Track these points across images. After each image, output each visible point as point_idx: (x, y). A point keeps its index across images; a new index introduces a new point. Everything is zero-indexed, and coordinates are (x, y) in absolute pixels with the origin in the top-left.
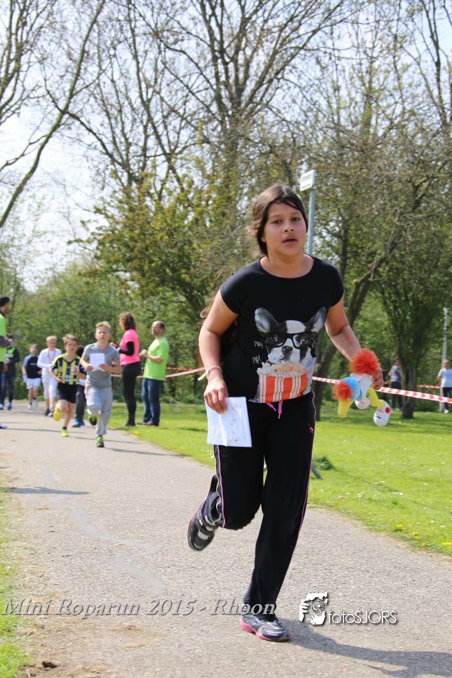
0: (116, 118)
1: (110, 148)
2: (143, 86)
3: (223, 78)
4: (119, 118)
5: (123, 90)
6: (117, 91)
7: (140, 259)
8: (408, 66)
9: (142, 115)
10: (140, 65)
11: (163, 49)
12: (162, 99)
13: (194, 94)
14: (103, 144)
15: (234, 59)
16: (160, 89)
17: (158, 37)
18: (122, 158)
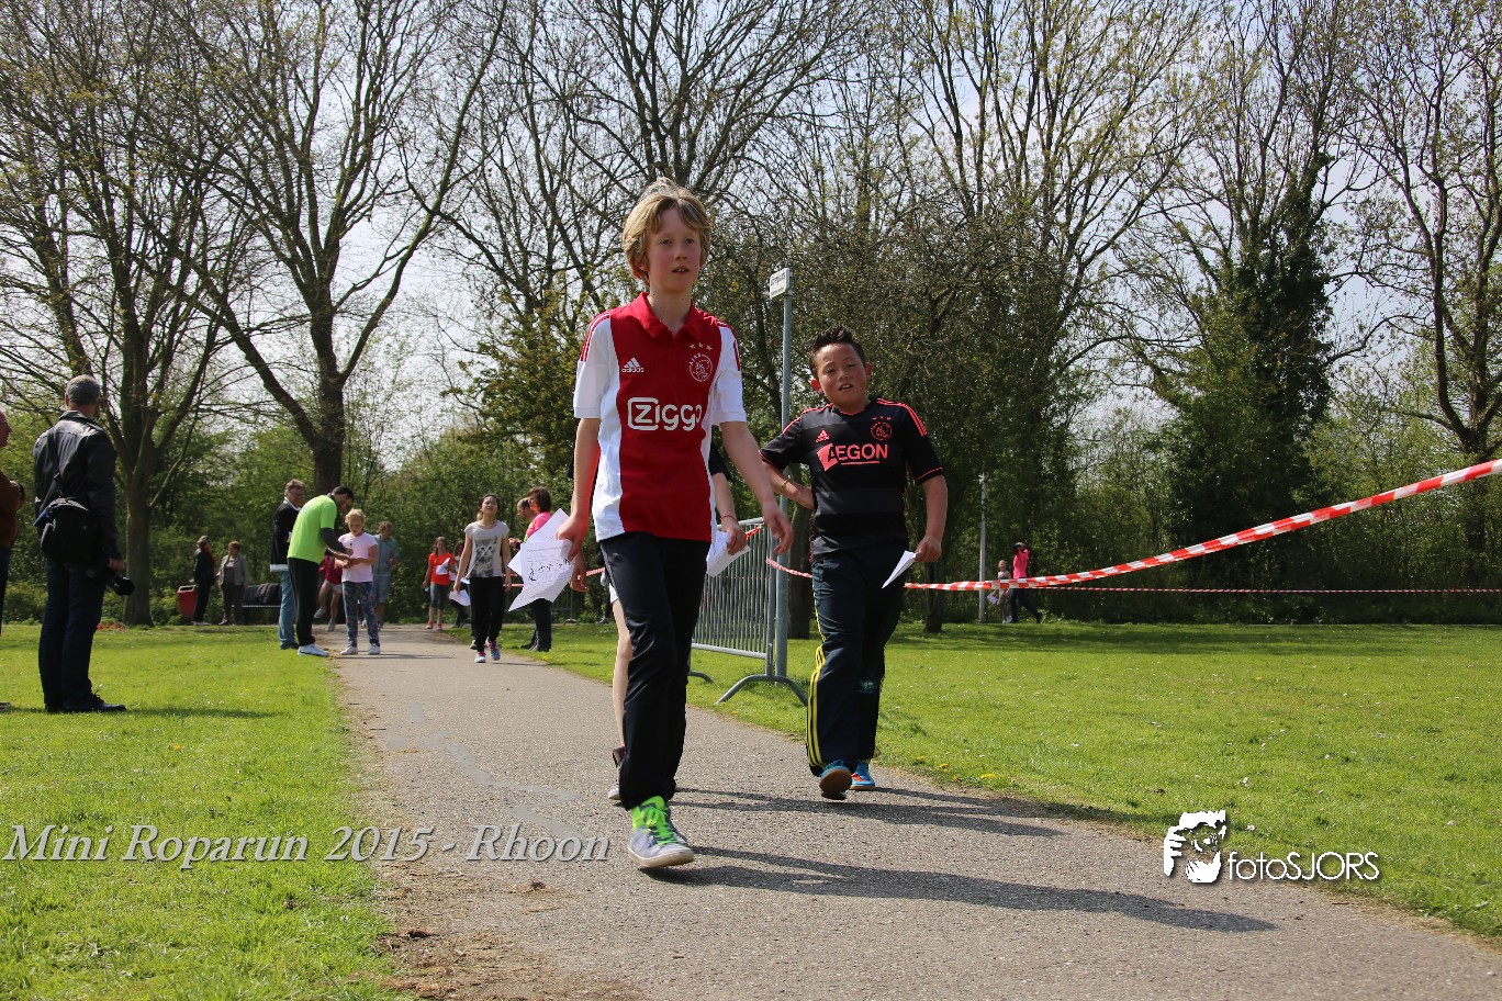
0: (507, 219)
1: (500, 260)
2: (546, 173)
3: (658, 160)
4: (512, 220)
5: (517, 180)
6: (508, 181)
8: (918, 139)
9: (545, 214)
10: (542, 144)
11: (572, 122)
12: (572, 190)
13: (617, 183)
14: (489, 256)
15: (673, 132)
16: (570, 176)
17: (565, 105)
18: (516, 273)
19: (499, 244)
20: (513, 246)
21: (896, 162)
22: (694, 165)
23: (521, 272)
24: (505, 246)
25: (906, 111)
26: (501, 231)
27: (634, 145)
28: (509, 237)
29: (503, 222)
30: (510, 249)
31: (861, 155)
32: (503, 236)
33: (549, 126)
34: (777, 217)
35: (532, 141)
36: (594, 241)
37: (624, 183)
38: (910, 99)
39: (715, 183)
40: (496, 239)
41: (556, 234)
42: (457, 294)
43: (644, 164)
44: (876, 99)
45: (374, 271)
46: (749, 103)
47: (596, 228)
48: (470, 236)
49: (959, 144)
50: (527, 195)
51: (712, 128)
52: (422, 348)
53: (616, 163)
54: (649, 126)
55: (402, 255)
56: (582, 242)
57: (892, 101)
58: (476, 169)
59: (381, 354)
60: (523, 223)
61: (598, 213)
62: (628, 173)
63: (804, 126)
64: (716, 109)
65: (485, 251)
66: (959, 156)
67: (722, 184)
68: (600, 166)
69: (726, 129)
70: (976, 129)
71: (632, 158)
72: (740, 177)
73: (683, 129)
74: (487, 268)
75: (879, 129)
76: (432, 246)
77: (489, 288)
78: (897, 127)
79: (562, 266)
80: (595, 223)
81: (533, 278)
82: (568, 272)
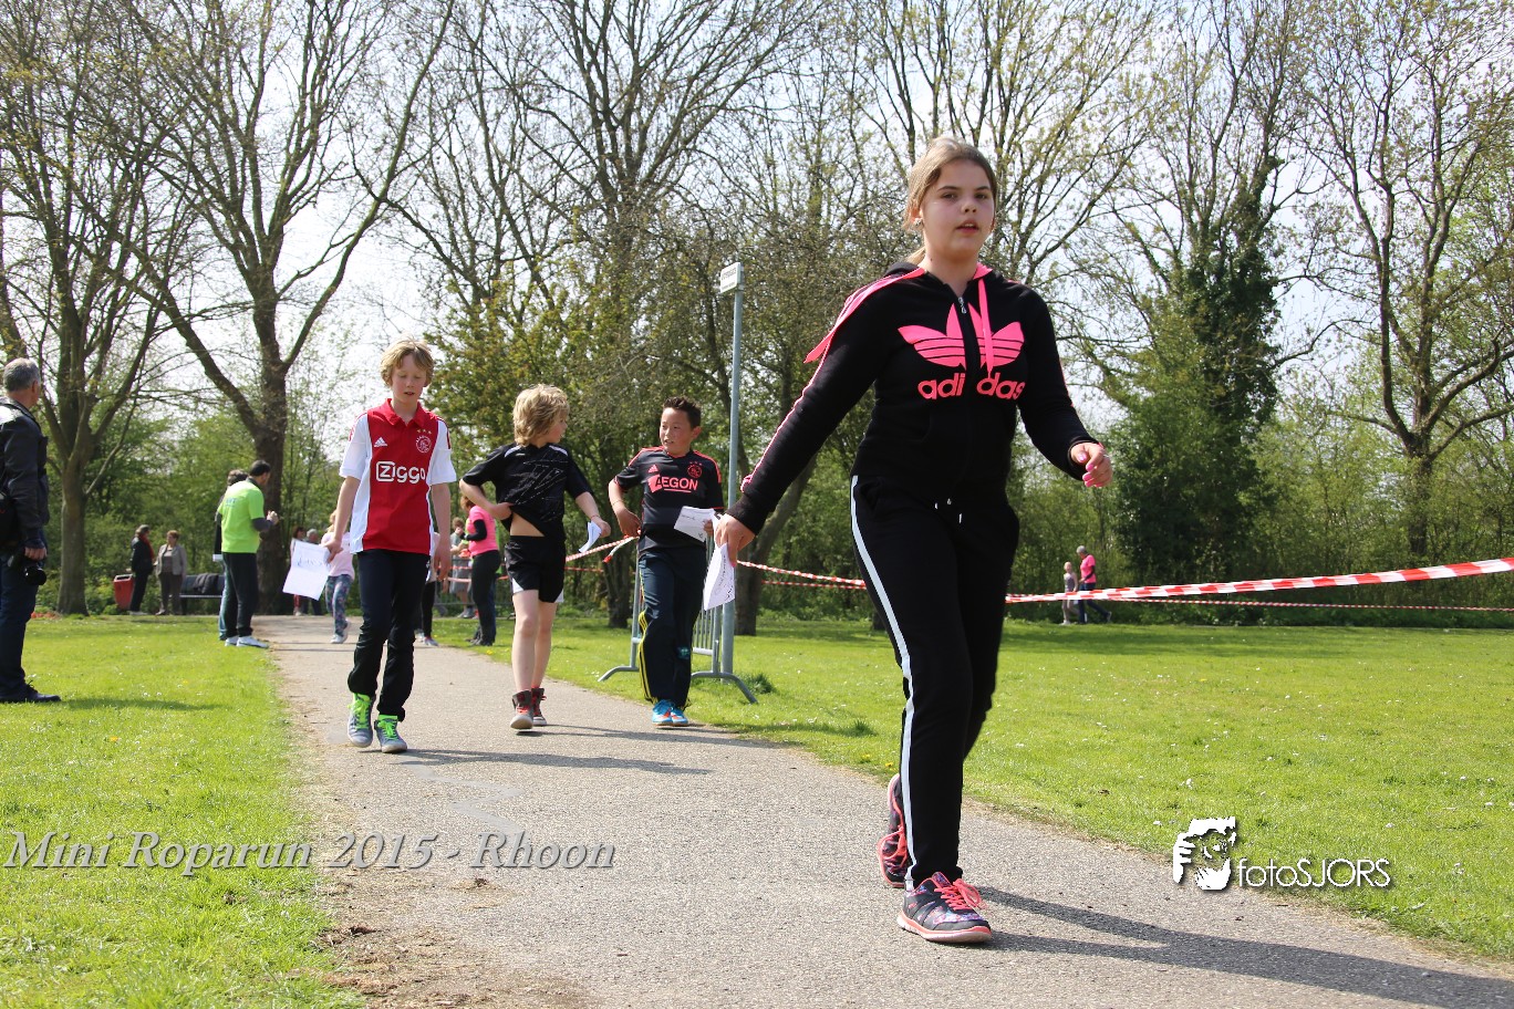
0: (455, 208)
1: (447, 249)
2: (495, 162)
3: (609, 150)
4: (460, 209)
5: (466, 168)
6: (457, 170)
7: (491, 405)
8: (870, 135)
9: (494, 203)
10: (491, 133)
11: (522, 111)
12: (522, 180)
13: (567, 173)
14: (437, 245)
15: (625, 122)
16: (519, 165)
17: (515, 94)
18: (463, 263)
19: (447, 233)
20: (461, 236)
21: (848, 157)
22: (645, 157)
23: (468, 262)
24: (453, 235)
25: (859, 107)
26: (449, 219)
27: (585, 135)
28: (458, 226)
29: (451, 212)
30: (458, 238)
31: (813, 149)
32: (451, 226)
33: (498, 115)
34: (729, 211)
35: (482, 130)
36: (543, 232)
37: (573, 173)
38: (863, 94)
39: (666, 175)
40: (443, 228)
41: (505, 224)
42: (403, 282)
43: (595, 154)
44: (828, 93)
45: (319, 259)
46: (700, 95)
47: (545, 219)
48: (417, 225)
49: (912, 140)
50: (475, 184)
51: (664, 120)
52: (367, 338)
53: (566, 154)
54: (601, 116)
55: (347, 242)
56: (531, 233)
57: (845, 96)
58: (423, 157)
59: (325, 343)
60: (471, 213)
61: (548, 203)
62: (578, 163)
63: (757, 119)
64: (667, 100)
65: (432, 239)
66: (912, 152)
67: (673, 176)
68: (550, 155)
69: (677, 121)
70: (929, 125)
71: (583, 148)
72: (691, 170)
73: (634, 120)
74: (434, 257)
75: (832, 123)
76: (378, 234)
77: (436, 278)
78: (850, 122)
79: (511, 257)
80: (543, 213)
81: (481, 268)
82: (516, 262)
